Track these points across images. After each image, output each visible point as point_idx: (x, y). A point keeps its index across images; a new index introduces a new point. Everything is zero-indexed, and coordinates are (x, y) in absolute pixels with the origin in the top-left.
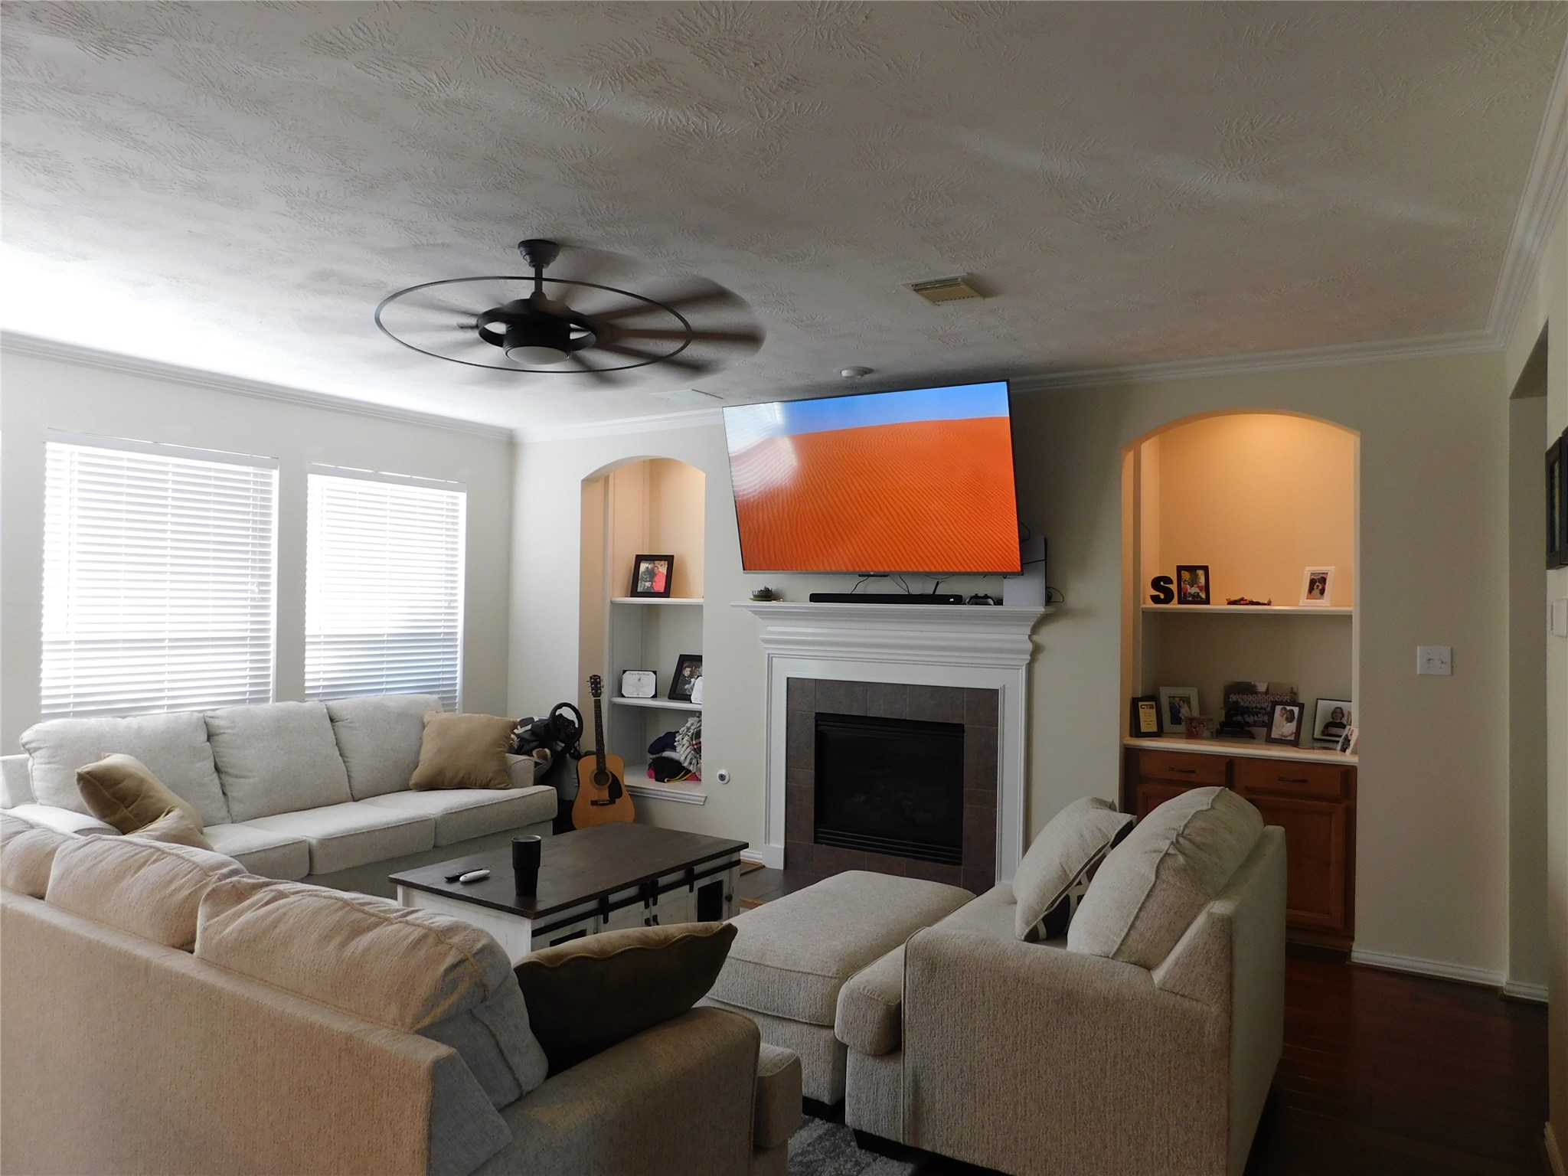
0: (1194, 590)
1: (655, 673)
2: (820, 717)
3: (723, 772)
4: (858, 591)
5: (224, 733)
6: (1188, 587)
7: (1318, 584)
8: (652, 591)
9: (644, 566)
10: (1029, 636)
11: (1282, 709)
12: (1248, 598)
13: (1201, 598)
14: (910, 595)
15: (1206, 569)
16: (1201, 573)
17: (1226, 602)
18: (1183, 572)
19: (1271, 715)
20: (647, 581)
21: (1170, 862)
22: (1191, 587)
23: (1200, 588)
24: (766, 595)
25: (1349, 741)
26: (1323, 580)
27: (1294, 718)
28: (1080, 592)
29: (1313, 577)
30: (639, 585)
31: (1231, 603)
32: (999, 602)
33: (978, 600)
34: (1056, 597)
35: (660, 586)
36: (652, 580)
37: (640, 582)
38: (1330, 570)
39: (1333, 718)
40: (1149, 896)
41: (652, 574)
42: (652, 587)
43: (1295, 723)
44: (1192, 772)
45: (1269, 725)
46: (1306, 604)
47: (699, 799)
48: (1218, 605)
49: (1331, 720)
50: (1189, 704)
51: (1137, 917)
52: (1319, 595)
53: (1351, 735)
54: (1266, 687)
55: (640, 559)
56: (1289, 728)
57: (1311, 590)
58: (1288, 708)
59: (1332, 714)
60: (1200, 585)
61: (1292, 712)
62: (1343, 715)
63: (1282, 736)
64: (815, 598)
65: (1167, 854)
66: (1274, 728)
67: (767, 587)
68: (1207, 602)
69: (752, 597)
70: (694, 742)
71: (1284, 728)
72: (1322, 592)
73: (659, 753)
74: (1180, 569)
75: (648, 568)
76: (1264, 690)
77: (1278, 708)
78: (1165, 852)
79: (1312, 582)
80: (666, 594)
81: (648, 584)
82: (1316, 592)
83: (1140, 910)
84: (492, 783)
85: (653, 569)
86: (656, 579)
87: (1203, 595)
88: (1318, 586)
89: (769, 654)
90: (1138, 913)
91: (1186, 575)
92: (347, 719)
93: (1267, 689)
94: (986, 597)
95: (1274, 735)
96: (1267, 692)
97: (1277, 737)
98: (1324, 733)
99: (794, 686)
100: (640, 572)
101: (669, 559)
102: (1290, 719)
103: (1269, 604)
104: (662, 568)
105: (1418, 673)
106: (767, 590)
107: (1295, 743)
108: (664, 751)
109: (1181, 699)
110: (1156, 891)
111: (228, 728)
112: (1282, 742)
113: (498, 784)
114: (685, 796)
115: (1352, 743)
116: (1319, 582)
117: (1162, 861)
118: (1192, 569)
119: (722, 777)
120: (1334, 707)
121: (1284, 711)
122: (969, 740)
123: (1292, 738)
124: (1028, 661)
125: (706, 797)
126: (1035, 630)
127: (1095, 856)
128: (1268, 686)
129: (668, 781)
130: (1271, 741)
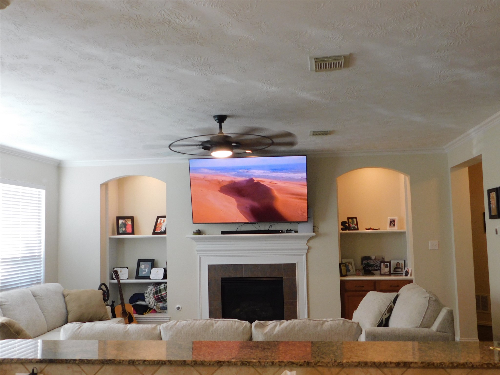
0: (353, 226)
1: (127, 268)
2: (223, 280)
3: (177, 306)
4: (239, 230)
5: (5, 305)
6: (351, 224)
7: (392, 223)
8: (126, 232)
9: (121, 222)
10: (306, 243)
11: (384, 264)
12: (372, 228)
13: (356, 228)
14: (260, 231)
15: (356, 218)
16: (355, 219)
17: (365, 229)
18: (349, 219)
19: (380, 266)
20: (123, 228)
21: (431, 299)
22: (352, 224)
23: (355, 225)
24: (199, 232)
25: (408, 272)
26: (394, 221)
27: (388, 266)
28: (324, 227)
29: (391, 220)
30: (120, 230)
31: (367, 229)
32: (296, 232)
33: (289, 231)
34: (316, 229)
35: (129, 230)
36: (125, 227)
37: (120, 228)
38: (396, 218)
39: (397, 266)
40: (428, 308)
41: (125, 225)
42: (126, 230)
43: (388, 268)
44: (363, 287)
45: (380, 270)
46: (389, 229)
47: (168, 318)
48: (362, 230)
49: (396, 267)
50: (352, 265)
51: (425, 315)
52: (393, 226)
53: (408, 270)
54: (374, 257)
55: (118, 218)
56: (387, 270)
57: (390, 224)
58: (386, 263)
59: (396, 264)
60: (355, 224)
61: (387, 265)
62: (400, 265)
63: (385, 273)
64: (223, 233)
65: (430, 297)
66: (382, 270)
67: (199, 229)
68: (358, 229)
69: (193, 233)
70: (155, 296)
71: (385, 270)
72: (394, 225)
73: (134, 303)
74: (348, 218)
75: (122, 222)
76: (374, 258)
77: (382, 264)
78: (429, 297)
79: (391, 222)
80: (133, 233)
81: (124, 229)
82: (392, 225)
83: (426, 313)
84: (104, 317)
85: (125, 223)
86: (127, 227)
87: (356, 227)
88: (393, 223)
89: (199, 256)
90: (425, 314)
91: (350, 220)
92: (39, 295)
93: (375, 258)
94: (291, 230)
95: (382, 273)
96: (375, 259)
97: (383, 273)
98: (394, 271)
99: (211, 268)
100: (119, 224)
101: (132, 218)
102: (387, 267)
103: (379, 229)
104: (129, 222)
105: (430, 249)
106: (199, 230)
107: (390, 274)
108: (137, 301)
109: (349, 263)
110: (429, 307)
111: (6, 302)
112: (385, 275)
113: (106, 318)
114: (158, 318)
115: (410, 273)
116: (393, 222)
117: (429, 299)
118: (352, 218)
119: (178, 308)
120: (396, 263)
121: (384, 265)
122: (285, 283)
123: (388, 273)
124: (306, 253)
125: (170, 318)
126: (308, 241)
127: (389, 306)
128: (375, 257)
129: (145, 314)
130: (381, 275)
